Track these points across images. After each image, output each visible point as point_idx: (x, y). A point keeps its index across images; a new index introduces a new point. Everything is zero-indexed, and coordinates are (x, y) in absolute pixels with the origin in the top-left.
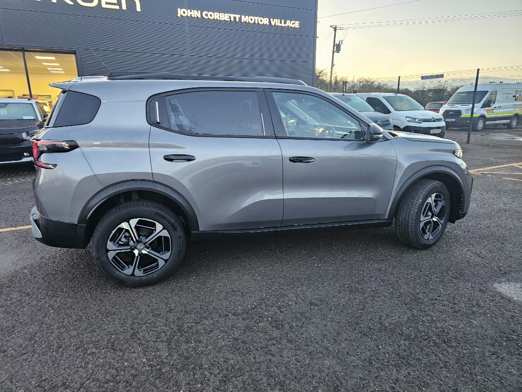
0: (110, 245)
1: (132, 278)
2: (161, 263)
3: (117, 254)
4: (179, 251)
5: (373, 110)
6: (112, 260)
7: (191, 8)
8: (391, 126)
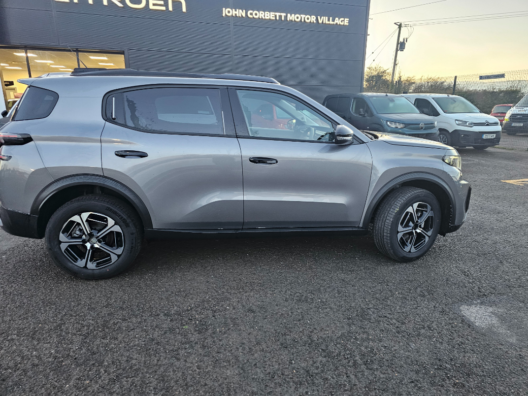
0: (62, 237)
1: (85, 270)
2: (114, 258)
3: (69, 246)
4: (132, 247)
5: (418, 112)
6: (65, 251)
7: (235, 7)
8: (436, 130)
